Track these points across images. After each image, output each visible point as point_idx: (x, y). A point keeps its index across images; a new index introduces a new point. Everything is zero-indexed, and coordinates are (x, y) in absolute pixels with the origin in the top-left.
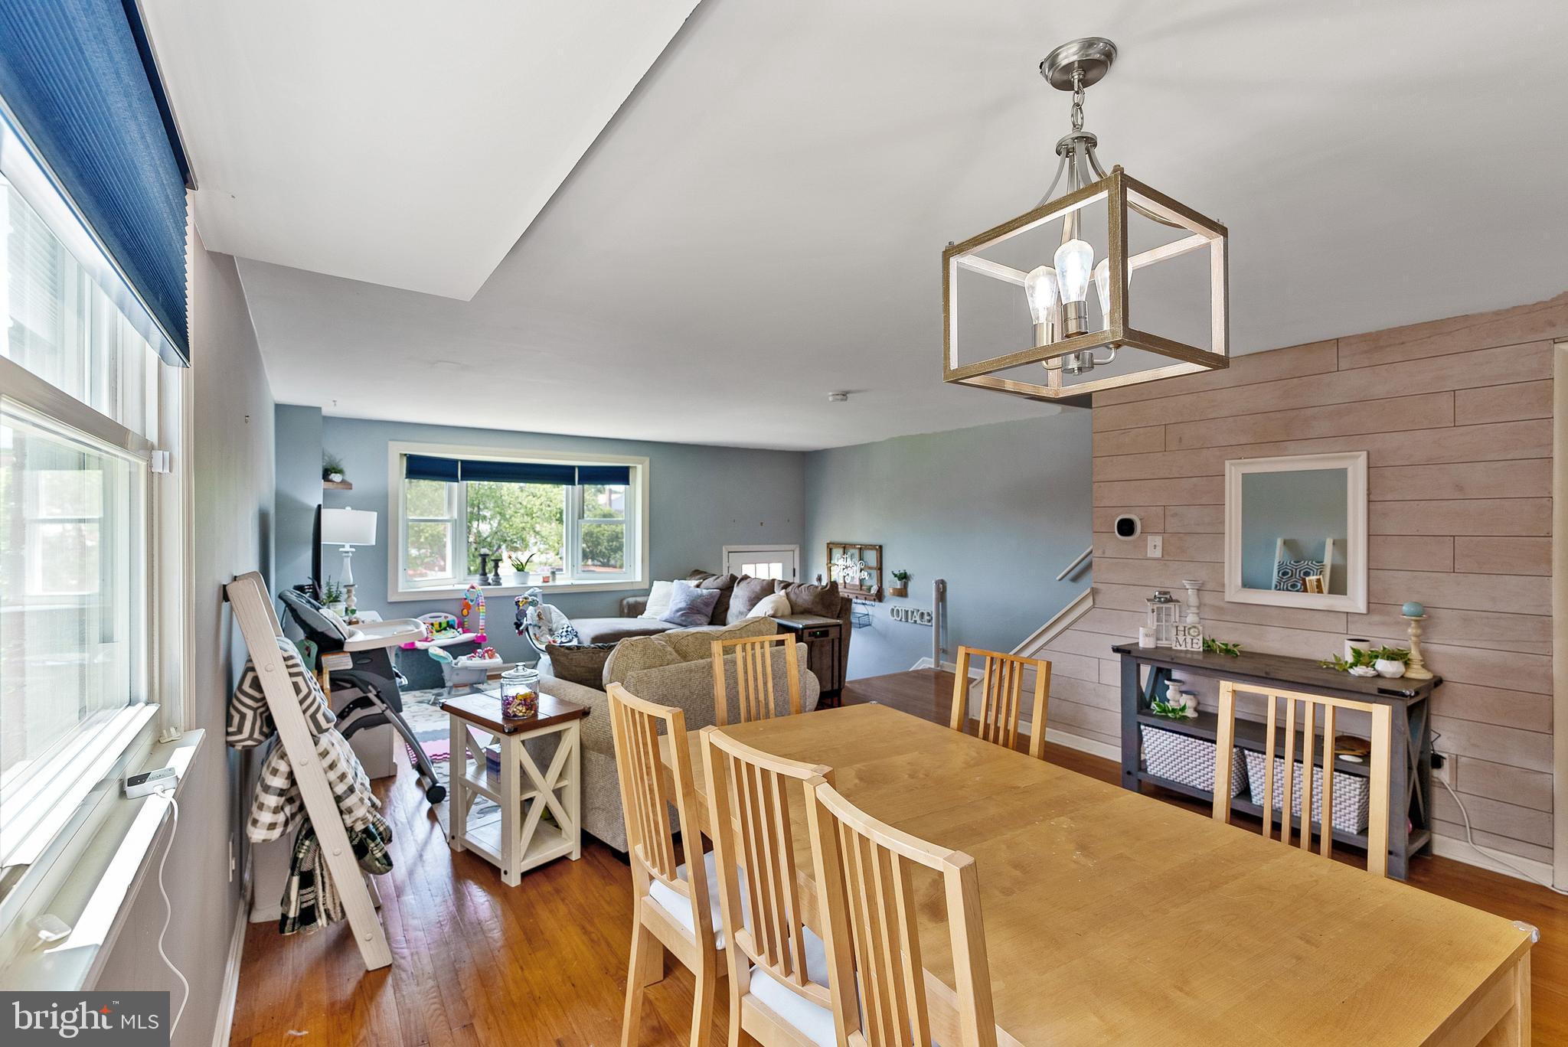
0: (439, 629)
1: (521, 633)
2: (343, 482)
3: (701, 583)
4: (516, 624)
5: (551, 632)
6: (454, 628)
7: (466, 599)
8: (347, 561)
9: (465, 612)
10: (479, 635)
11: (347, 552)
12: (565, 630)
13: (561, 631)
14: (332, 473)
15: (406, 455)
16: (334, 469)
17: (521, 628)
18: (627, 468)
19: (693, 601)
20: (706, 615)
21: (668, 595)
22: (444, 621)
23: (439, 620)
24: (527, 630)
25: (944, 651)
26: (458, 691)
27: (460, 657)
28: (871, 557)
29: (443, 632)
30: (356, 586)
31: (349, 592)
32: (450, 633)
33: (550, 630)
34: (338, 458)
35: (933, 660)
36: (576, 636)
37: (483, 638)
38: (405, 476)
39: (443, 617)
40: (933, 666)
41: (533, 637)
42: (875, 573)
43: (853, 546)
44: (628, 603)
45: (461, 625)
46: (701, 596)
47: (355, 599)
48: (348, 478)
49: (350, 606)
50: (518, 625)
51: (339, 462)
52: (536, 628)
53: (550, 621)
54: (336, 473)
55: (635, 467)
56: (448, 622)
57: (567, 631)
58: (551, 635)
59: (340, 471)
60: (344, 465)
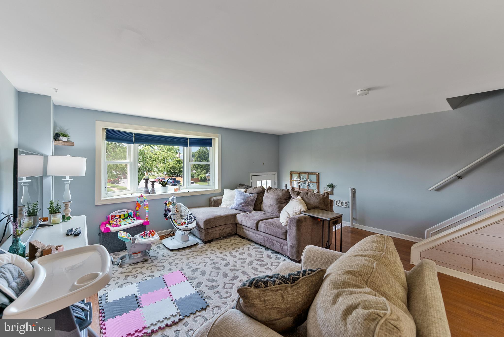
0: (124, 218)
1: (167, 219)
2: (68, 141)
3: (246, 190)
4: (164, 214)
5: (182, 217)
6: (132, 217)
7: (138, 202)
8: (68, 187)
9: (137, 208)
10: (145, 221)
11: (68, 181)
12: (189, 216)
13: (187, 216)
14: (60, 136)
15: (106, 129)
16: (62, 134)
17: (167, 217)
18: (211, 139)
19: (246, 199)
20: (252, 206)
21: (233, 197)
22: (126, 214)
23: (124, 213)
24: (171, 217)
25: (356, 219)
26: (135, 256)
27: (136, 235)
28: (314, 178)
29: (126, 219)
30: (71, 202)
31: (66, 206)
32: (129, 220)
33: (181, 216)
34: (66, 128)
35: (350, 223)
36: (195, 219)
37: (147, 223)
38: (105, 140)
39: (126, 212)
40: (350, 226)
41: (174, 222)
42: (315, 185)
43: (304, 173)
44: (213, 200)
45: (135, 215)
46: (250, 197)
47: (71, 210)
48: (72, 140)
49: (67, 214)
50: (166, 215)
51: (66, 131)
52: (175, 216)
53: (181, 212)
54: (63, 136)
55: (215, 139)
56: (128, 214)
57: (190, 217)
58: (182, 219)
59: (66, 136)
60: (69, 132)
